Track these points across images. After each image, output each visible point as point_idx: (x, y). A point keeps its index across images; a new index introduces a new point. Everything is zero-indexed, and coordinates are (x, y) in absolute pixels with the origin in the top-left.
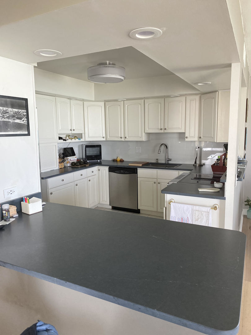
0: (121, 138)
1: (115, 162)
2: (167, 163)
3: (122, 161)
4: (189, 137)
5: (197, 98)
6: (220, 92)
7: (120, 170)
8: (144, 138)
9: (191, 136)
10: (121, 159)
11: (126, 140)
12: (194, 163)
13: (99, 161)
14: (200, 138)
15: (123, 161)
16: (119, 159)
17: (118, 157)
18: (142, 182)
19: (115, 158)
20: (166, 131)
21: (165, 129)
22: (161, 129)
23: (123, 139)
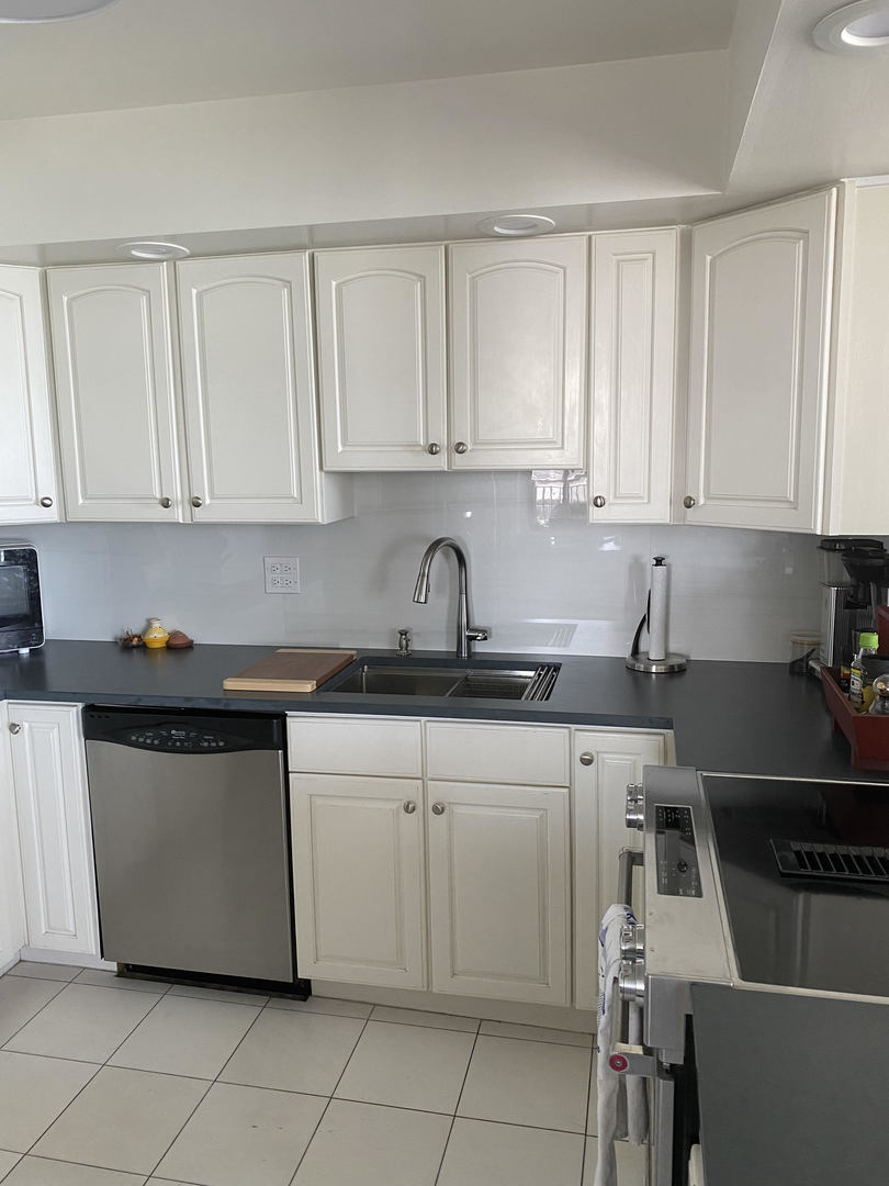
0: (166, 504)
1: (137, 656)
2: (465, 654)
3: (178, 647)
4: (609, 499)
5: (666, 242)
6: (852, 186)
7: (159, 725)
8: (320, 507)
9: (623, 491)
10: (174, 635)
11: (201, 515)
12: (626, 653)
13: (25, 651)
14: (689, 503)
15: (189, 646)
16: (158, 636)
17: (156, 624)
18: (319, 801)
19: (136, 629)
20: (460, 462)
21: (459, 448)
22: (432, 450)
23: (179, 514)
